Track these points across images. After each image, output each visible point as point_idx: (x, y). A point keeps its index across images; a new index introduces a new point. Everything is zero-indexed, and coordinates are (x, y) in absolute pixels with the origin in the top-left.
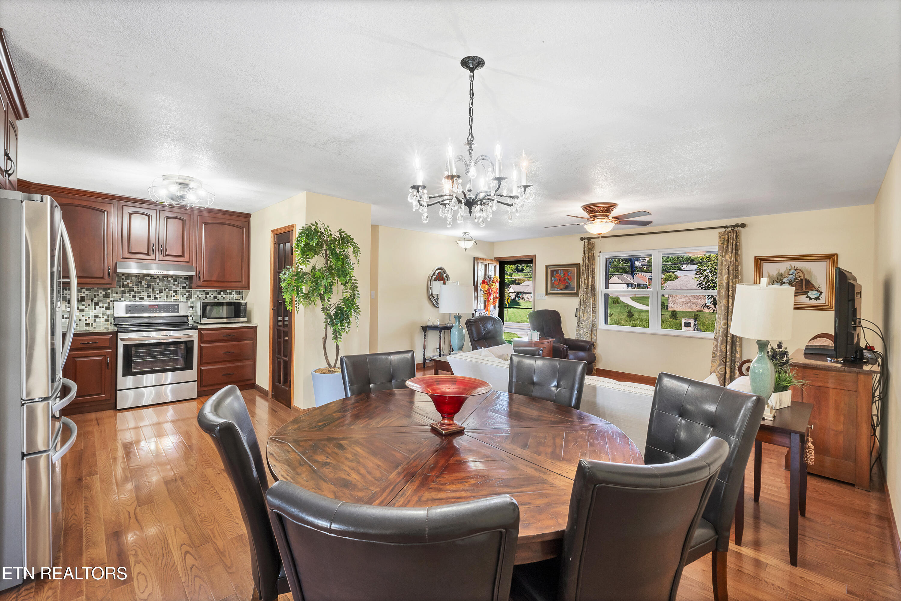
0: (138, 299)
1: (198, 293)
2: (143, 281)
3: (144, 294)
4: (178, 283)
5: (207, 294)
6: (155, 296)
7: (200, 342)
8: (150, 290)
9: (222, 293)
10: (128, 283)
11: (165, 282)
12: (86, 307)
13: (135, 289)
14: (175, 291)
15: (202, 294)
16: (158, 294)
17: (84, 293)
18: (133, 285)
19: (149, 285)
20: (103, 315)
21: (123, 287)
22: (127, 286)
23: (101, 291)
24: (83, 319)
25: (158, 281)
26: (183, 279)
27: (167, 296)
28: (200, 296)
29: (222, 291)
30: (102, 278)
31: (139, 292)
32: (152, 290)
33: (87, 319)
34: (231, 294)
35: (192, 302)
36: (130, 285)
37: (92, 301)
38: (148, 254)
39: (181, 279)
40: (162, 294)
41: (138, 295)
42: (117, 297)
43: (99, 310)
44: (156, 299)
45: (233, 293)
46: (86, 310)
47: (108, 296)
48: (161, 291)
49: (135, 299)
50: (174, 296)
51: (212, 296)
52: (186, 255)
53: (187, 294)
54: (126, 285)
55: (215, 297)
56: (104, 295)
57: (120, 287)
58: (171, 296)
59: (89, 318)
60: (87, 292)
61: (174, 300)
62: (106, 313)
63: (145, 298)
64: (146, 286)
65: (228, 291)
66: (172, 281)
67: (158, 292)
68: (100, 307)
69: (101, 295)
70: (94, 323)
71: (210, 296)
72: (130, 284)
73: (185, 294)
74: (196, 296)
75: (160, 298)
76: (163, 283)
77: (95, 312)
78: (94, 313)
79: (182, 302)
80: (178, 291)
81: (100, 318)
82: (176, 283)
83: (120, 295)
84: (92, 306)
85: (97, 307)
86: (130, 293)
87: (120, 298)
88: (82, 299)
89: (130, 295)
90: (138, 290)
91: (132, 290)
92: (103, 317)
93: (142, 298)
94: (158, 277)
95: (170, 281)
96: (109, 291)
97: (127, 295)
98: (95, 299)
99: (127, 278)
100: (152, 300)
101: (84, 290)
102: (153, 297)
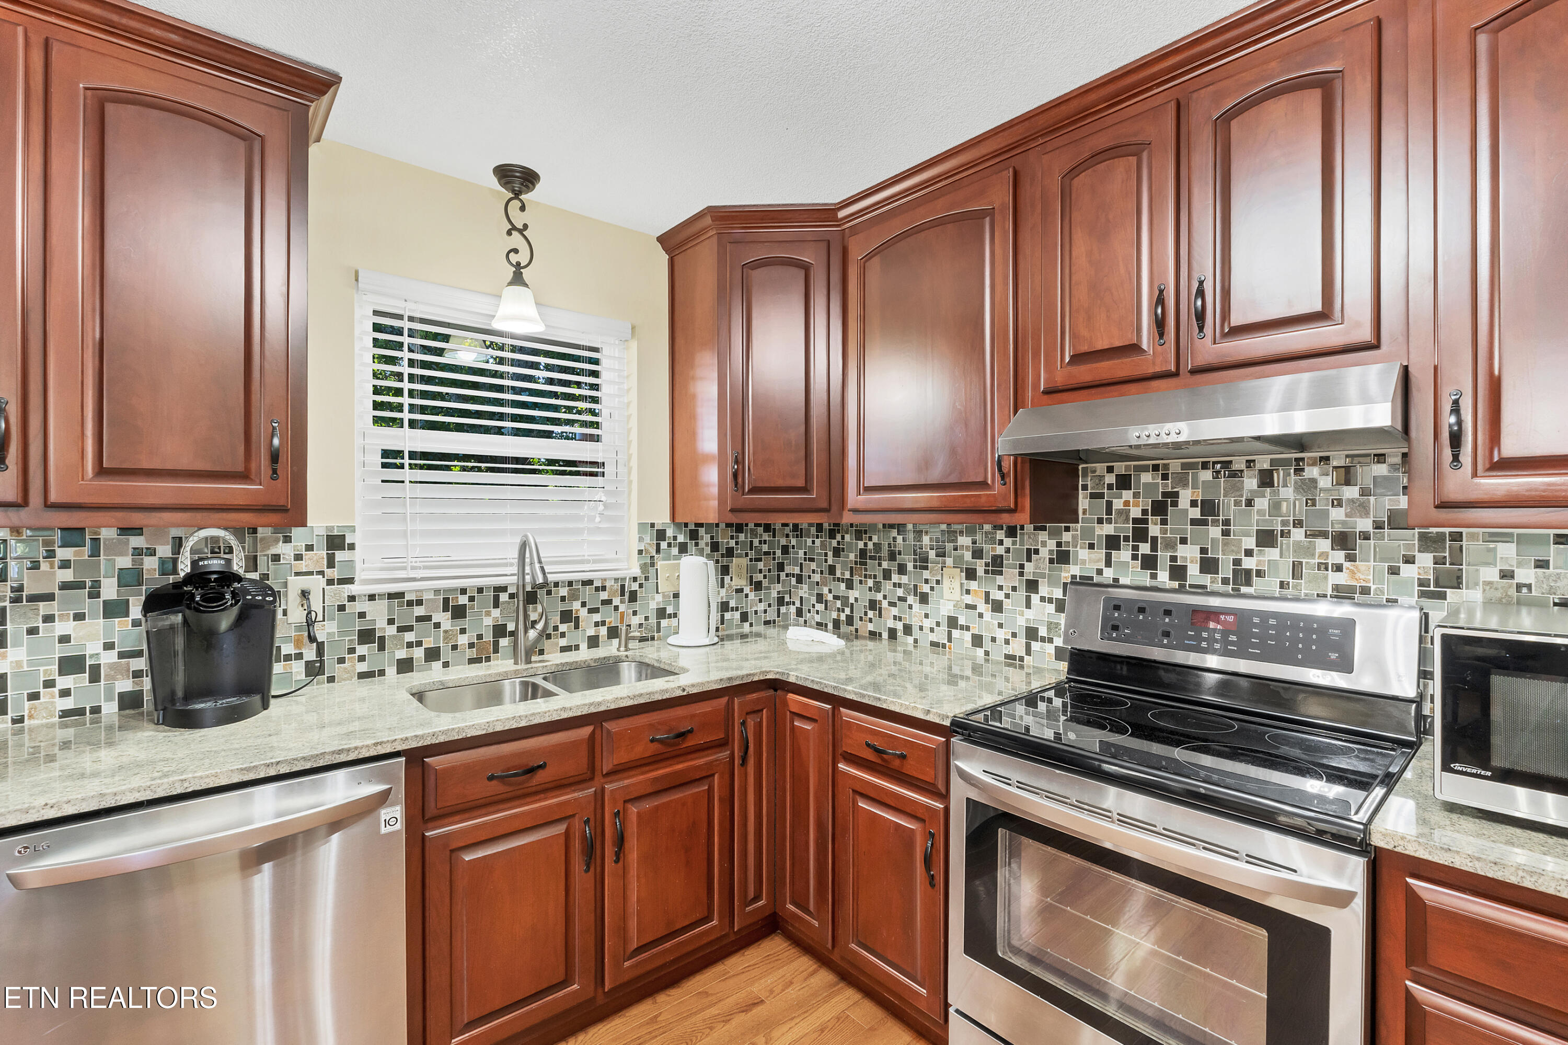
0: (1163, 576)
2: (1182, 493)
3: (1189, 554)
4: (1365, 492)
6: (1237, 562)
8: (1215, 532)
10: (1127, 503)
11: (1288, 493)
12: (1007, 596)
13: (1154, 530)
14: (1343, 540)
15: (1541, 564)
16: (1249, 553)
17: (1001, 543)
18: (1144, 512)
19: (1209, 508)
20: (1049, 629)
21: (1109, 521)
22: (1124, 514)
23: (1043, 536)
24: (1001, 635)
25: (1251, 483)
26: (1393, 467)
27: (1299, 565)
28: (1526, 575)
31: (1171, 544)
32: (1226, 533)
33: (1009, 637)
36: (1136, 512)
37: (1021, 574)
38: (1140, 346)
39: (1381, 470)
40: (1272, 554)
41: (1163, 556)
42: (1091, 561)
43: (1041, 612)
44: (1243, 578)
46: (1007, 604)
47: (1063, 557)
48: (1266, 538)
49: (1154, 576)
50: (1339, 568)
53: (1426, 560)
54: (1120, 512)
56: (1051, 552)
57: (1100, 521)
59: (1014, 635)
60: (1008, 542)
61: (1336, 588)
62: (1057, 625)
63: (1193, 570)
64: (1196, 513)
66: (1325, 481)
67: (1250, 542)
68: (1043, 599)
69: (1044, 553)
70: (1026, 658)
72: (1135, 505)
73: (1409, 560)
74: (1489, 574)
75: (1259, 573)
76: (1275, 493)
77: (1030, 614)
78: (1028, 620)
80: (1366, 536)
81: (1043, 640)
82: (1351, 492)
83: (1101, 553)
84: (1022, 593)
85: (1035, 598)
86: (1135, 548)
87: (1102, 565)
88: (997, 565)
89: (1135, 557)
90: (1164, 532)
91: (1140, 534)
92: (1051, 641)
93: (1178, 572)
94: (1250, 463)
95: (1314, 481)
96: (1066, 537)
97: (1124, 555)
98: (1029, 567)
99: (1124, 482)
100: (1225, 581)
101: (1000, 535)
102: (1226, 570)
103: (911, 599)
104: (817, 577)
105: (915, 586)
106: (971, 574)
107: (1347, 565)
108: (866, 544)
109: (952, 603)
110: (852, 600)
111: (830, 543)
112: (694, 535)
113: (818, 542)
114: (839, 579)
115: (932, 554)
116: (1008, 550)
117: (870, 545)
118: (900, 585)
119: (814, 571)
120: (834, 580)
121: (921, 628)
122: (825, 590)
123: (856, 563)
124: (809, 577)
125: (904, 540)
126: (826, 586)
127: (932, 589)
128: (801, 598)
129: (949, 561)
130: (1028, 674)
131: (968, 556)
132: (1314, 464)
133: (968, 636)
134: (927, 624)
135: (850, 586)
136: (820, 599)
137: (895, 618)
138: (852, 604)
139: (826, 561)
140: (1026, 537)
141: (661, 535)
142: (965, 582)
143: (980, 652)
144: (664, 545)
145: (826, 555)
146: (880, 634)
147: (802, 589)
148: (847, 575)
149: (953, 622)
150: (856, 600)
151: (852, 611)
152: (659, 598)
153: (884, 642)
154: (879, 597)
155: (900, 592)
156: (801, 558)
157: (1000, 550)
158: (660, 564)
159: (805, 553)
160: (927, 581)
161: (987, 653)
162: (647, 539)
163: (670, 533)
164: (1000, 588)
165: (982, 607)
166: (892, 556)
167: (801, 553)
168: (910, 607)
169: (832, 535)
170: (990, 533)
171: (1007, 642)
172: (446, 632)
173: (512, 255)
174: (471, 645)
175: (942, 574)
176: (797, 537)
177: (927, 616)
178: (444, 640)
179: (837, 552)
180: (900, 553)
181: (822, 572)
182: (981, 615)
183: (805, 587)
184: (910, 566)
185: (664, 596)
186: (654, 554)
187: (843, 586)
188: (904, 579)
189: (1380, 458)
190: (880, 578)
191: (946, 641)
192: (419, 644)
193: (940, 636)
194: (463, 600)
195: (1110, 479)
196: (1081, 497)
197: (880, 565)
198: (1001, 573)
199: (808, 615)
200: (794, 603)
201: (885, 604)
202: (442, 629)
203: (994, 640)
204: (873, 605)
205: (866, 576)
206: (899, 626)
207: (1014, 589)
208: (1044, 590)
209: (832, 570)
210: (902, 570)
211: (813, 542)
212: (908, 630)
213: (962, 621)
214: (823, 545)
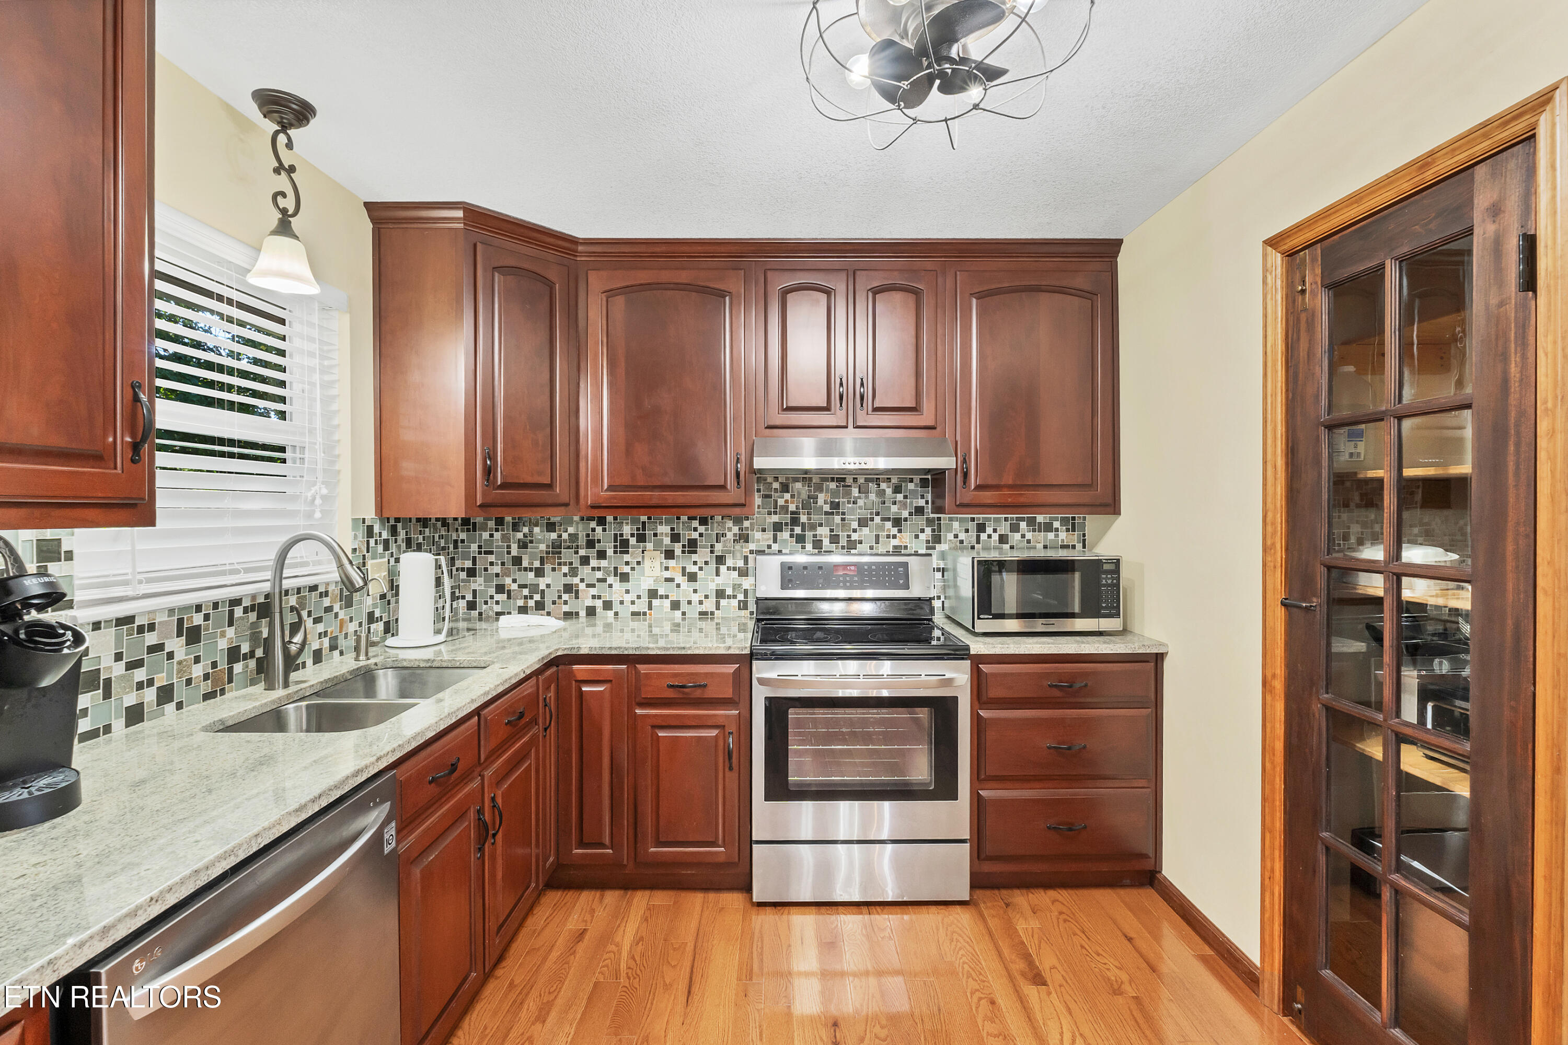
0: (809, 546)
1: (956, 525)
2: (819, 495)
3: (823, 532)
4: (905, 497)
5: (981, 528)
6: (849, 536)
7: (976, 703)
8: (837, 519)
9: (1023, 525)
10: (787, 501)
11: (872, 496)
12: (701, 569)
13: (803, 518)
14: (897, 522)
15: (967, 531)
16: (855, 531)
17: (695, 529)
18: (797, 507)
19: (835, 506)
20: (734, 589)
21: (775, 513)
22: (785, 509)
23: (730, 524)
24: (695, 598)
25: (855, 492)
26: (916, 485)
27: (877, 537)
28: (962, 536)
29: (1023, 519)
30: (723, 487)
31: (813, 527)
32: (843, 520)
33: (702, 599)
34: (1048, 527)
35: (943, 556)
36: (792, 507)
37: (712, 552)
38: (827, 409)
39: (911, 486)
40: (866, 530)
41: (809, 534)
43: (727, 579)
44: (852, 545)
45: (1056, 524)
46: (700, 575)
47: (744, 538)
48: (863, 523)
49: (803, 547)
50: (894, 537)
51: (995, 537)
52: (928, 406)
53: (928, 530)
54: (782, 507)
55: (1003, 539)
56: (735, 535)
57: (769, 513)
58: (888, 536)
59: (706, 597)
60: (702, 529)
61: (895, 547)
62: (740, 585)
63: (826, 542)
64: (827, 508)
65: (1040, 518)
66: (889, 491)
67: (855, 525)
68: (729, 568)
69: (730, 535)
70: (716, 612)
71: (989, 536)
72: (792, 503)
73: (923, 531)
74: (950, 536)
75: (861, 542)
76: (867, 497)
77: (718, 580)
78: (717, 585)
79: (916, 554)
80: (906, 520)
81: (729, 597)
82: (900, 497)
83: (770, 534)
84: (713, 565)
85: (723, 569)
86: (792, 530)
87: (771, 542)
88: (692, 547)
89: (791, 536)
90: (809, 519)
91: (795, 521)
92: (735, 597)
93: (817, 544)
94: (855, 480)
95: (884, 490)
96: (746, 524)
97: (785, 535)
98: (719, 547)
99: (785, 488)
100: (843, 547)
101: (695, 524)
102: (843, 541)
103: (610, 580)
104: (497, 569)
105: (616, 569)
106: (670, 555)
107: (898, 535)
108: (560, 536)
109: (652, 579)
110: (542, 587)
111: (514, 536)
112: (394, 531)
113: (497, 535)
114: (526, 569)
115: (633, 541)
116: (701, 535)
117: (565, 536)
118: (599, 569)
119: (492, 564)
120: (520, 570)
121: (622, 602)
122: (508, 581)
123: (548, 553)
124: (486, 570)
125: (604, 530)
126: (509, 576)
127: (633, 569)
128: (474, 592)
129: (649, 546)
130: (717, 624)
131: (667, 540)
132: (884, 482)
133: (667, 603)
134: (628, 598)
135: (539, 573)
136: (500, 589)
137: (594, 597)
138: (543, 591)
139: (509, 553)
140: (715, 525)
141: (370, 531)
142: (665, 561)
143: (678, 614)
144: (372, 541)
145: (509, 547)
146: (577, 614)
147: (475, 582)
148: (537, 564)
149: (653, 594)
150: (548, 586)
151: (543, 597)
152: (369, 601)
153: (581, 620)
154: (576, 580)
155: (599, 575)
156: (474, 552)
157: (695, 535)
158: (370, 563)
159: (480, 547)
160: (627, 563)
161: (684, 614)
162: (360, 535)
163: (376, 529)
164: (695, 563)
165: (679, 579)
166: (591, 544)
167: (474, 547)
168: (610, 586)
169: (516, 527)
170: (686, 522)
171: (701, 602)
172: (180, 663)
173: (279, 198)
174: (206, 677)
175: (643, 557)
176: (468, 530)
177: (627, 592)
178: (178, 672)
179: (523, 545)
180: (599, 541)
181: (503, 564)
182: (678, 586)
183: (480, 580)
184: (610, 552)
185: (374, 599)
186: (365, 553)
187: (531, 575)
188: (604, 563)
189: (911, 481)
190: (576, 563)
191: (646, 610)
192: (151, 682)
193: (641, 606)
194: (198, 619)
195: (776, 485)
196: (756, 497)
197: (577, 553)
198: (695, 552)
199: (484, 607)
200: (463, 597)
201: (582, 586)
202: (175, 660)
203: (689, 602)
204: (568, 588)
205: (560, 564)
206: (599, 604)
207: (706, 563)
208: (730, 562)
209: (517, 561)
210: (602, 555)
211: (491, 536)
212: (608, 605)
213: (661, 592)
214: (505, 538)
